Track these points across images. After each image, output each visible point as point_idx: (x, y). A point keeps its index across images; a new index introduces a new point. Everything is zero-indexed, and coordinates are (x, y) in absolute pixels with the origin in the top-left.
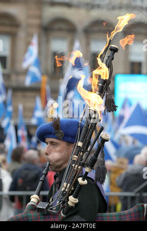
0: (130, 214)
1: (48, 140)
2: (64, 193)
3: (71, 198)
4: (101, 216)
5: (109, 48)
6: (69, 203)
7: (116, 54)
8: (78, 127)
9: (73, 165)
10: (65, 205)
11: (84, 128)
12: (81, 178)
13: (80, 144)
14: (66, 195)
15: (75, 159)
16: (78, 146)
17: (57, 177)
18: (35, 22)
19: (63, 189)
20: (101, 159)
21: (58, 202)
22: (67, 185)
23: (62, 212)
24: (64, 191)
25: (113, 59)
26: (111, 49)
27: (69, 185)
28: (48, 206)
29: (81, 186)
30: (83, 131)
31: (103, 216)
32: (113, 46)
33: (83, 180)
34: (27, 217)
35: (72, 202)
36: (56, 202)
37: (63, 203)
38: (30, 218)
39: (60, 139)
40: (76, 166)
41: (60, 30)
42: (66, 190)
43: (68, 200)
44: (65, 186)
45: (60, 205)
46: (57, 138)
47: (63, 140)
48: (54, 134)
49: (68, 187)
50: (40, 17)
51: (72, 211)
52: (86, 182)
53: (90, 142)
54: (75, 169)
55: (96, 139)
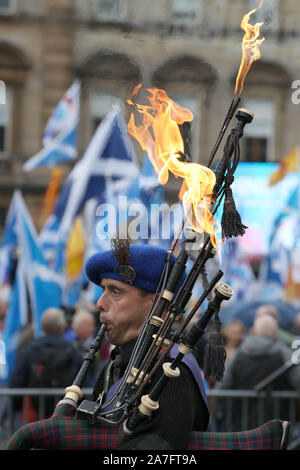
1: (106, 282)
2: (130, 389)
3: (146, 400)
4: (199, 439)
5: (236, 113)
6: (142, 409)
7: (247, 125)
8: (166, 261)
9: (154, 336)
10: (133, 411)
11: (176, 265)
12: (170, 364)
13: (167, 295)
14: (133, 393)
15: (155, 323)
16: (162, 299)
17: (117, 354)
19: (129, 380)
20: (215, 332)
21: (118, 404)
22: (138, 374)
23: (125, 423)
24: (133, 384)
25: (241, 135)
26: (239, 117)
27: (142, 373)
28: (100, 410)
29: (168, 379)
30: (174, 270)
31: (202, 439)
32: (242, 110)
33: (173, 367)
34: (57, 427)
35: (148, 409)
36: (114, 402)
37: (130, 407)
38: (62, 431)
39: (129, 283)
40: (160, 339)
41: (106, 75)
42: (137, 383)
43: (140, 402)
44: (135, 374)
45: (122, 411)
46: (123, 281)
47: (134, 284)
48: (118, 272)
49: (140, 376)
51: (145, 425)
52: (177, 372)
53: (190, 295)
54: (157, 343)
55: (206, 294)
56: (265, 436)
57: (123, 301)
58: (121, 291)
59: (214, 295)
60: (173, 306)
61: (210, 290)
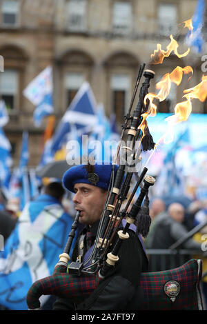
0: (181, 272)
1: (78, 186)
2: (99, 251)
3: (110, 255)
4: (146, 276)
5: (143, 73)
6: (108, 262)
8: (112, 170)
9: (110, 216)
10: (103, 264)
11: (118, 171)
13: (115, 190)
14: (102, 253)
15: (110, 209)
16: (113, 193)
18: (47, 54)
19: (98, 246)
20: (145, 207)
21: (93, 261)
24: (100, 247)
25: (149, 86)
26: (146, 75)
27: (106, 240)
28: (82, 267)
30: (118, 175)
31: (149, 276)
32: (147, 71)
33: (124, 233)
34: (57, 280)
35: (112, 261)
36: (91, 261)
37: (101, 261)
38: (60, 281)
39: (94, 185)
40: (114, 217)
41: (76, 63)
42: (103, 246)
43: (106, 258)
44: (101, 242)
45: (96, 265)
46: (90, 184)
47: (97, 185)
48: (87, 178)
49: (105, 242)
50: (52, 49)
52: (127, 235)
53: (129, 187)
54: (113, 220)
55: (139, 183)
56: (187, 270)
57: (90, 196)
58: (89, 190)
59: (143, 184)
60: (119, 196)
61: (140, 181)
